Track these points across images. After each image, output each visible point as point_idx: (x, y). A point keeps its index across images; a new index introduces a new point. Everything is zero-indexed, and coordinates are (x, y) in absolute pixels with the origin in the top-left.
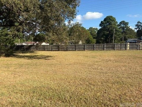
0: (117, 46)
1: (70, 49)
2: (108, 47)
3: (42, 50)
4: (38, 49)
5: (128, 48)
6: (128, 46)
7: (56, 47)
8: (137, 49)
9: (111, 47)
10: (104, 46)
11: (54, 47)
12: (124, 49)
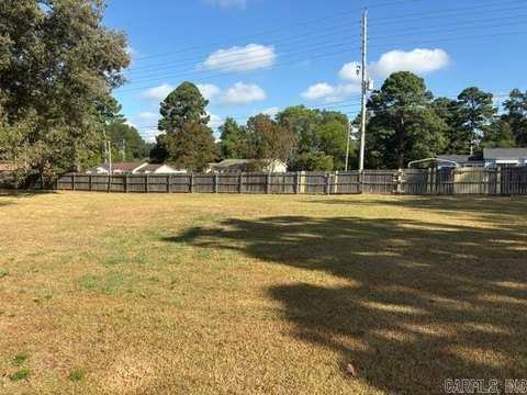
0: (274, 182)
1: (155, 188)
2: (251, 184)
3: (86, 190)
4: (76, 186)
5: (303, 188)
6: (303, 180)
7: (120, 181)
8: (325, 191)
9: (260, 184)
10: (239, 181)
11: (115, 180)
12: (291, 190)
